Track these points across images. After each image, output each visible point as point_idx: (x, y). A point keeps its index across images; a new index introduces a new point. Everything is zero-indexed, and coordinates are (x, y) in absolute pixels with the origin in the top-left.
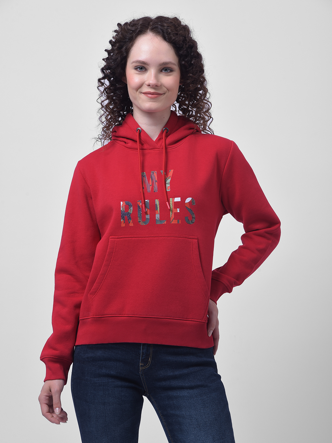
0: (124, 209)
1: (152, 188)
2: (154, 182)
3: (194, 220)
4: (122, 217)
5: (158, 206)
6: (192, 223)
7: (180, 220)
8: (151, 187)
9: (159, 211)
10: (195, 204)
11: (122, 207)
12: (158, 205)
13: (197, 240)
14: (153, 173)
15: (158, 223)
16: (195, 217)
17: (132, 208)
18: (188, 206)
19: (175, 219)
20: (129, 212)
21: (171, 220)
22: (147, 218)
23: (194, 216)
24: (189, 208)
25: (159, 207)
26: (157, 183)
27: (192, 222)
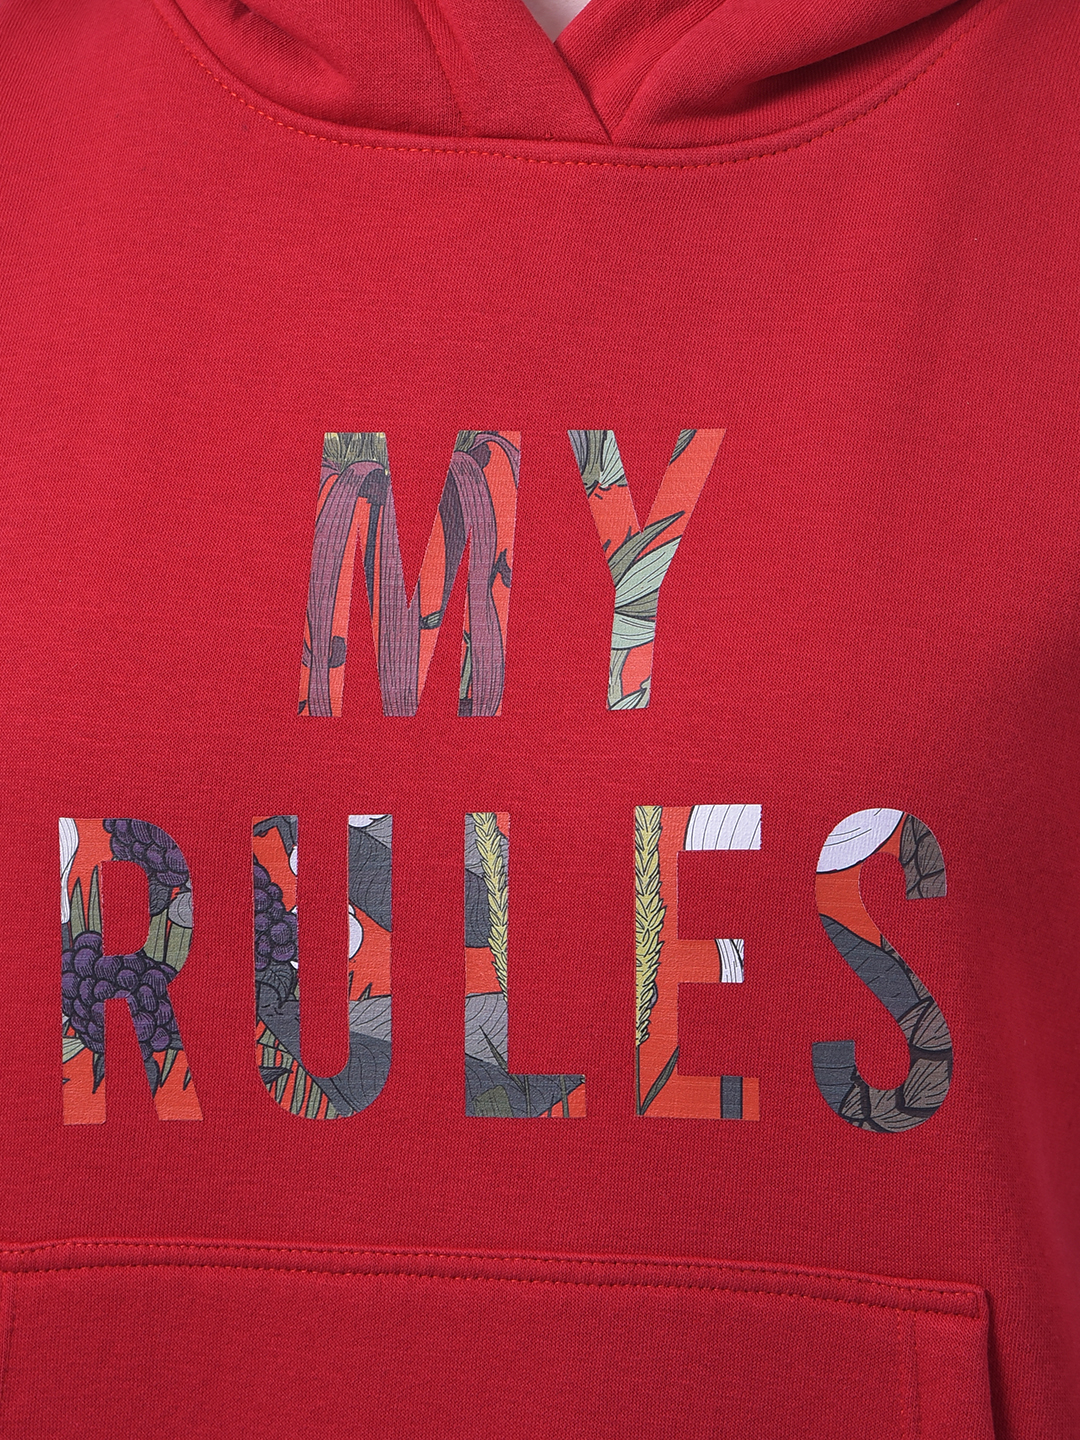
0: (95, 913)
1: (446, 666)
2: (478, 580)
3: (932, 1084)
4: (72, 1014)
5: (498, 900)
6: (905, 1123)
7: (752, 1086)
8: (431, 638)
9: (502, 963)
10: (937, 888)
11: (76, 882)
12: (494, 882)
13: (977, 1329)
14: (481, 455)
15: (494, 1105)
16: (944, 1042)
17: (183, 908)
18: (853, 914)
19: (686, 1060)
20: (153, 949)
21: (649, 1068)
22: (368, 1042)
23: (935, 1031)
24: (872, 933)
25: (512, 906)
26: (503, 593)
27: (901, 1106)
